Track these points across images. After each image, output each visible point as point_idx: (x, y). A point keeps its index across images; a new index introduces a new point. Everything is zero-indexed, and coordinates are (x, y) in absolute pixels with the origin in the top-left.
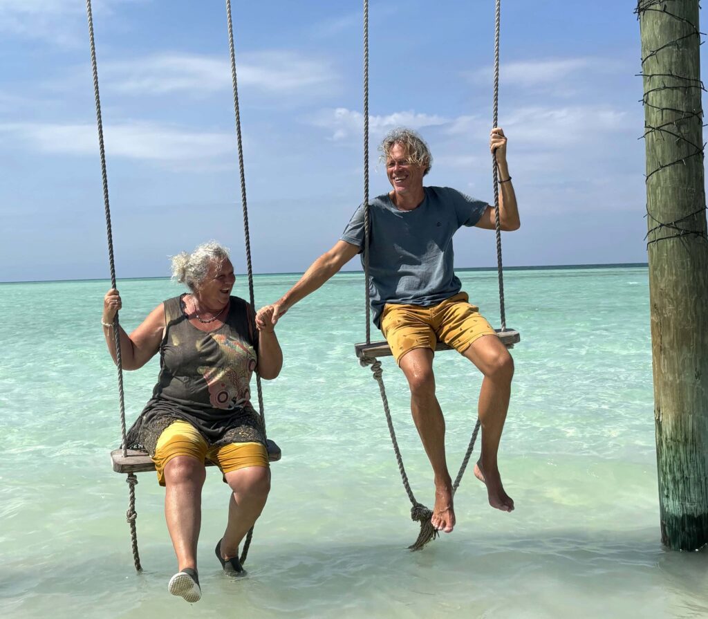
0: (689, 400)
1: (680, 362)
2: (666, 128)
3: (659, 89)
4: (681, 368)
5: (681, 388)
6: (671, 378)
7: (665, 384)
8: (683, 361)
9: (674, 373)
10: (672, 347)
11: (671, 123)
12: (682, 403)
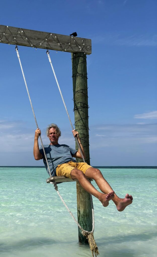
0: (87, 205)
1: (85, 196)
2: (82, 138)
3: (80, 129)
4: (85, 197)
5: (85, 202)
6: (83, 200)
7: (81, 201)
8: (86, 196)
9: (84, 198)
10: (83, 192)
11: (83, 137)
12: (86, 206)
